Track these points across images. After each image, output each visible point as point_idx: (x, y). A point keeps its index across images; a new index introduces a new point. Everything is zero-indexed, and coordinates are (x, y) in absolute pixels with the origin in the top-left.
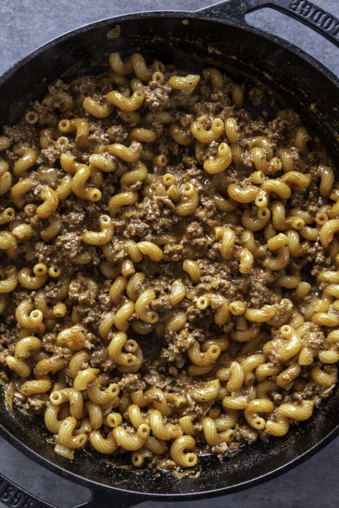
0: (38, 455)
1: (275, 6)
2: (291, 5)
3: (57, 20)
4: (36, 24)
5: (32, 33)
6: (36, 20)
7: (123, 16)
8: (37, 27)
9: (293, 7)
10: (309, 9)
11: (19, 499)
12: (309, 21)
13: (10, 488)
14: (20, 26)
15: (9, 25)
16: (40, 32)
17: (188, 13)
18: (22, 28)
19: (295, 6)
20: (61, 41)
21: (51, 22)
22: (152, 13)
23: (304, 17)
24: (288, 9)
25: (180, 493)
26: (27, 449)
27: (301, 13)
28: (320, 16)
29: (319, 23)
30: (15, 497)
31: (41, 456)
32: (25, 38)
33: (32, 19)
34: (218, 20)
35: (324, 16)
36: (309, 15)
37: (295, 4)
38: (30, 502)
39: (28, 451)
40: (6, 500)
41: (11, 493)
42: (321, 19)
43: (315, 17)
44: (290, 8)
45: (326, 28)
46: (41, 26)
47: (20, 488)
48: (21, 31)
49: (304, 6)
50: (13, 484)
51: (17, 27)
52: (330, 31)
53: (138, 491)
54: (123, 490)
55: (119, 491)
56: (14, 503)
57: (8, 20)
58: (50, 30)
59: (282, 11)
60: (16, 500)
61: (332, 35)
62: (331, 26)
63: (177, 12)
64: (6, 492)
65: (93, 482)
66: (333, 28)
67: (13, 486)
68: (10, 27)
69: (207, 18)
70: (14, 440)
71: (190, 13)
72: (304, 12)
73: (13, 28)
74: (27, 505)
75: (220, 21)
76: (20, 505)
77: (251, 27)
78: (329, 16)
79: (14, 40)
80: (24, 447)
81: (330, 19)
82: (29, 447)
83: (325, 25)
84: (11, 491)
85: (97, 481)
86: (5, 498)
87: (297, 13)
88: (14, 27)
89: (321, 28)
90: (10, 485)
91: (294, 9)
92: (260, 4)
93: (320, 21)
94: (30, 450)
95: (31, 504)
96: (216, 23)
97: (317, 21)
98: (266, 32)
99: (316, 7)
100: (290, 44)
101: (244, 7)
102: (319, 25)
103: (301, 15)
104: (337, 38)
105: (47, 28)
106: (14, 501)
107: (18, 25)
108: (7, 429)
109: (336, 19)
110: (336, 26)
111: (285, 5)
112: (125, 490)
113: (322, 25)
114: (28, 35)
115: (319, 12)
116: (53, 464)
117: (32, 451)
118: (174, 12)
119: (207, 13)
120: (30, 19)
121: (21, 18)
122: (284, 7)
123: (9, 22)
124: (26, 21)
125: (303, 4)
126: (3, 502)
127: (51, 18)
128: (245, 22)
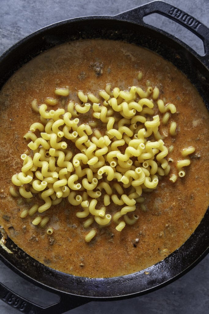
0: (28, 276)
1: (160, 12)
2: (170, 11)
3: (60, 4)
4: (48, 6)
5: (45, 11)
6: (48, 4)
7: (72, 19)
8: (48, 8)
9: (170, 12)
10: (180, 14)
11: (18, 302)
12: (180, 21)
13: (13, 296)
14: (39, 6)
15: (32, 5)
16: (50, 10)
17: (110, 17)
18: (40, 7)
19: (172, 12)
20: (36, 34)
21: (57, 5)
22: (89, 17)
23: (177, 18)
24: (168, 13)
25: (111, 296)
26: (21, 273)
27: (175, 16)
28: (186, 17)
29: (186, 22)
30: (16, 301)
31: (30, 277)
32: (41, 14)
33: (46, 3)
34: (127, 21)
35: (188, 17)
36: (180, 17)
37: (172, 11)
38: (25, 303)
39: (23, 274)
40: (10, 303)
41: (13, 299)
42: (187, 19)
43: (184, 18)
44: (169, 13)
45: (190, 24)
46: (51, 7)
47: (18, 296)
48: (39, 9)
49: (177, 12)
50: (14, 293)
51: (37, 7)
52: (192, 26)
53: (87, 296)
54: (78, 295)
55: (76, 296)
56: (15, 304)
57: (32, 2)
58: (56, 10)
59: (164, 15)
60: (16, 303)
61: (193, 29)
62: (193, 23)
63: (104, 16)
64: (10, 298)
65: (61, 291)
66: (194, 24)
67: (14, 295)
68: (33, 7)
69: (121, 19)
70: (14, 268)
71: (111, 17)
72: (177, 15)
73: (34, 8)
74: (22, 306)
75: (129, 21)
76: (18, 306)
77: (147, 24)
78: (192, 17)
79: (34, 14)
80: (20, 272)
81: (192, 19)
82: (23, 272)
83: (189, 23)
84: (13, 298)
85: (63, 290)
86: (10, 302)
87: (173, 16)
88: (35, 6)
89: (187, 24)
90: (13, 294)
91: (171, 14)
92: (151, 11)
93: (186, 20)
94: (24, 273)
95: (25, 305)
96: (126, 22)
97: (184, 21)
98: (155, 28)
99: (184, 12)
100: (169, 34)
101: (142, 13)
102: (186, 23)
103: (176, 17)
104: (197, 30)
105: (54, 9)
106: (15, 303)
107: (37, 6)
108: (10, 262)
109: (196, 19)
110: (196, 23)
111: (166, 11)
112: (79, 296)
113: (188, 23)
114: (43, 12)
115: (186, 16)
116: (37, 281)
117: (25, 274)
118: (102, 16)
119: (121, 17)
120: (45, 3)
121: (40, 2)
122: (165, 13)
123: (32, 4)
124: (42, 4)
125: (176, 11)
126: (9, 304)
127: (57, 3)
128: (143, 21)
